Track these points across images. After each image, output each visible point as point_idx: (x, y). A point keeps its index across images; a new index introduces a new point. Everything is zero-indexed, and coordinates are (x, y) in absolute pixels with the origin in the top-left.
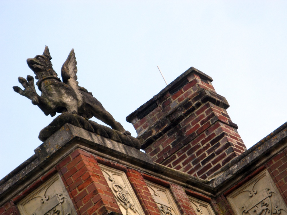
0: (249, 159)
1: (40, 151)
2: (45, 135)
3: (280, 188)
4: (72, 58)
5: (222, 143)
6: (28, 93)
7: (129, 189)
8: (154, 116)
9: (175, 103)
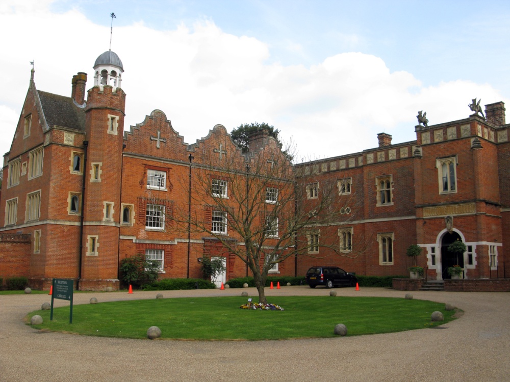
0: (505, 126)
1: (468, 119)
2: (471, 116)
3: (508, 134)
5: (501, 119)
7: (481, 129)
8: (490, 107)
9: (495, 107)
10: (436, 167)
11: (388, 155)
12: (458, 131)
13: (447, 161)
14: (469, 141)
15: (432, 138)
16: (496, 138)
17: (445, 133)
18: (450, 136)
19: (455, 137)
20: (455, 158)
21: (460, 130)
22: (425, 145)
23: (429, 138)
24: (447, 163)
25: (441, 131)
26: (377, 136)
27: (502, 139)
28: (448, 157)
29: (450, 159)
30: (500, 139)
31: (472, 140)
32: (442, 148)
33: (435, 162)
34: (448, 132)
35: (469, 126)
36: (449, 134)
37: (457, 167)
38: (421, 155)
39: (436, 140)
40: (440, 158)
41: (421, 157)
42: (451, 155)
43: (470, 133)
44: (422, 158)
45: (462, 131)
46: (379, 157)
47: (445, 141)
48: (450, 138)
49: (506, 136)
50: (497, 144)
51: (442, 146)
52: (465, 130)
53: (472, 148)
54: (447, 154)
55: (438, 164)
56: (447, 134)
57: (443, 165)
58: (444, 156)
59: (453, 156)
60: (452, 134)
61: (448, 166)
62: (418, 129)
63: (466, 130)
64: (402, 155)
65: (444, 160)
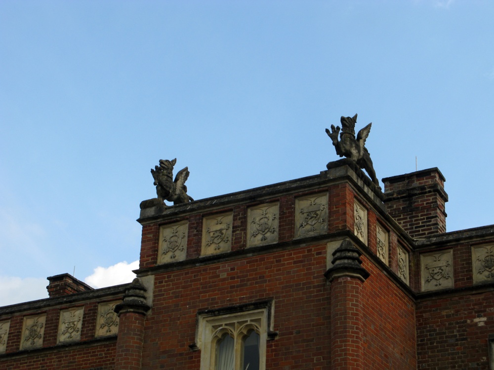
0: (445, 238)
1: (323, 174)
2: (331, 166)
3: (455, 264)
4: (368, 127)
5: (433, 221)
6: (333, 136)
7: (365, 221)
8: (400, 186)
9: (416, 183)
10: (193, 346)
11: (57, 327)
12: (286, 218)
13: (236, 324)
14: (321, 252)
15: (195, 242)
16: (415, 273)
17: (241, 225)
18: (254, 236)
19: (272, 238)
20: (265, 311)
21: (292, 214)
22: (167, 267)
23: (184, 243)
24: (235, 334)
25: (228, 220)
26: (48, 283)
27: (434, 282)
28: (241, 308)
29: (248, 318)
30: (428, 281)
31: (332, 246)
32: (224, 275)
33: (195, 326)
34: (249, 220)
35: (323, 201)
36: (251, 228)
37: (269, 346)
38: (150, 302)
39: (208, 251)
40: (212, 312)
41: (147, 308)
42: (253, 301)
43: (325, 226)
44: (150, 312)
45: (299, 219)
46: (25, 333)
47: (239, 252)
48: (254, 241)
49: (449, 270)
50: (417, 297)
51: (224, 271)
52: (309, 213)
53: (328, 274)
54: (238, 298)
55: (205, 335)
56: (245, 230)
57: (223, 340)
58: (227, 305)
59: (259, 305)
60: (264, 229)
61: (238, 345)
62: (151, 212)
63: (312, 214)
64: (102, 327)
65: (224, 321)
